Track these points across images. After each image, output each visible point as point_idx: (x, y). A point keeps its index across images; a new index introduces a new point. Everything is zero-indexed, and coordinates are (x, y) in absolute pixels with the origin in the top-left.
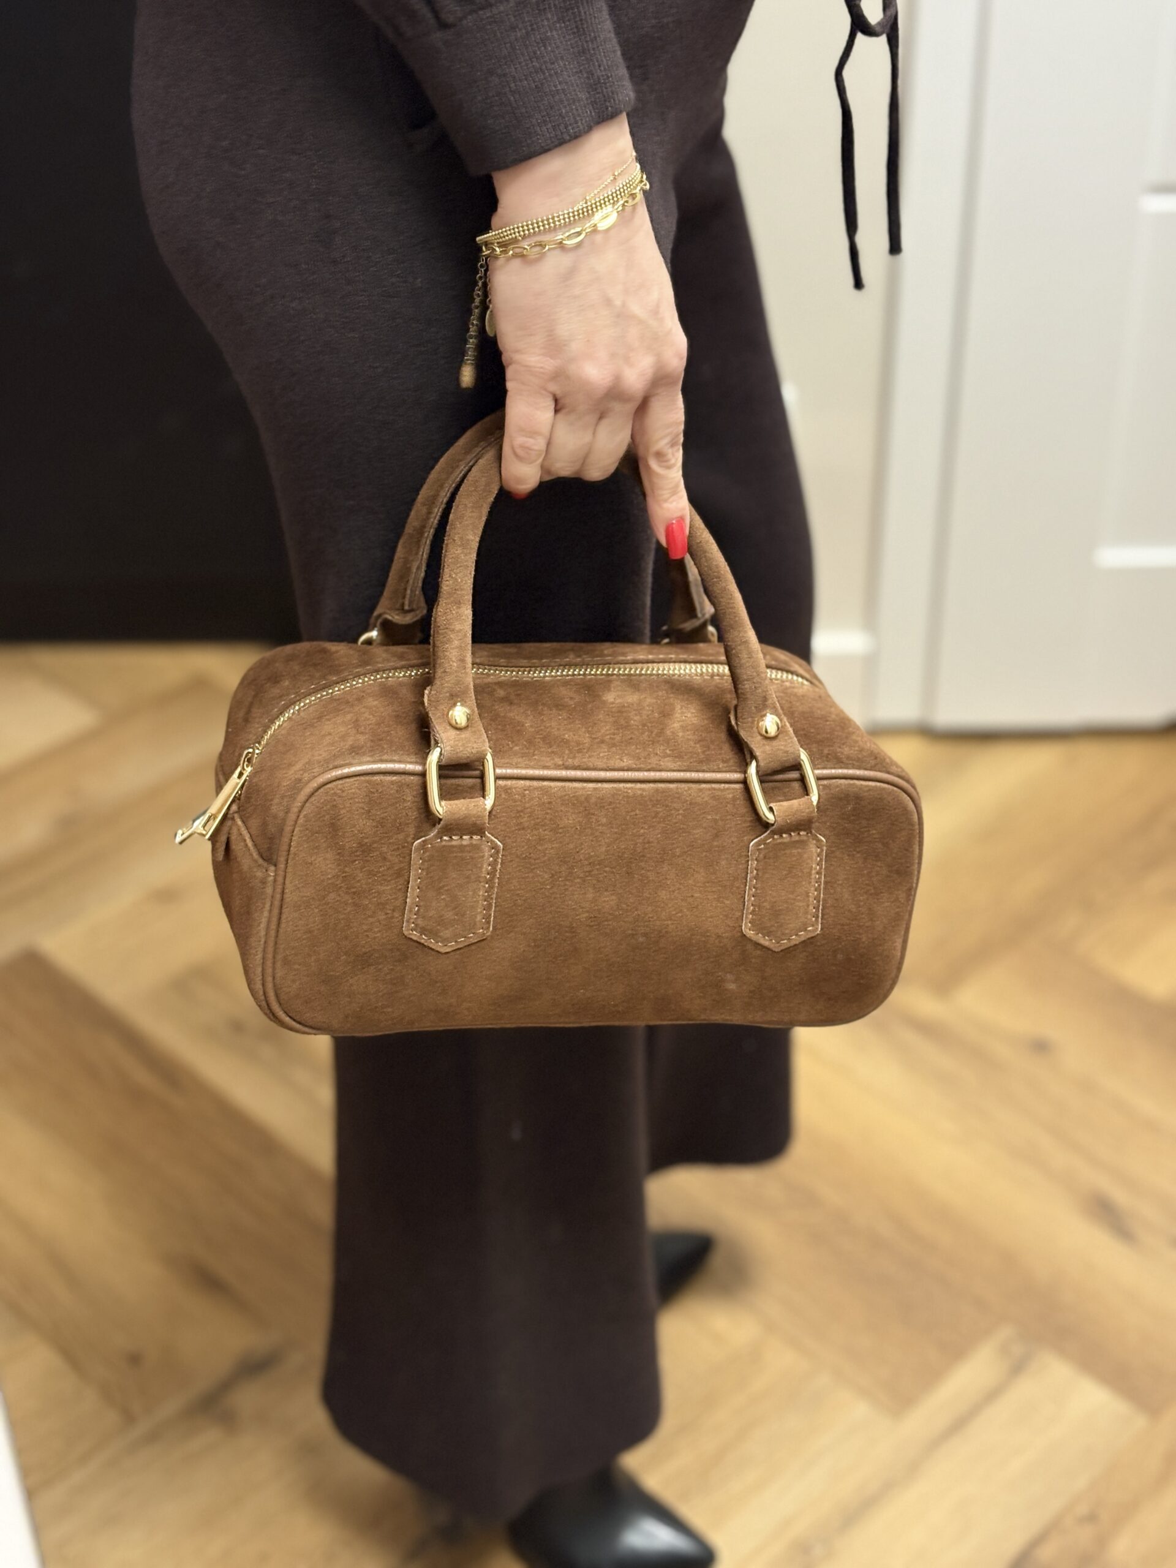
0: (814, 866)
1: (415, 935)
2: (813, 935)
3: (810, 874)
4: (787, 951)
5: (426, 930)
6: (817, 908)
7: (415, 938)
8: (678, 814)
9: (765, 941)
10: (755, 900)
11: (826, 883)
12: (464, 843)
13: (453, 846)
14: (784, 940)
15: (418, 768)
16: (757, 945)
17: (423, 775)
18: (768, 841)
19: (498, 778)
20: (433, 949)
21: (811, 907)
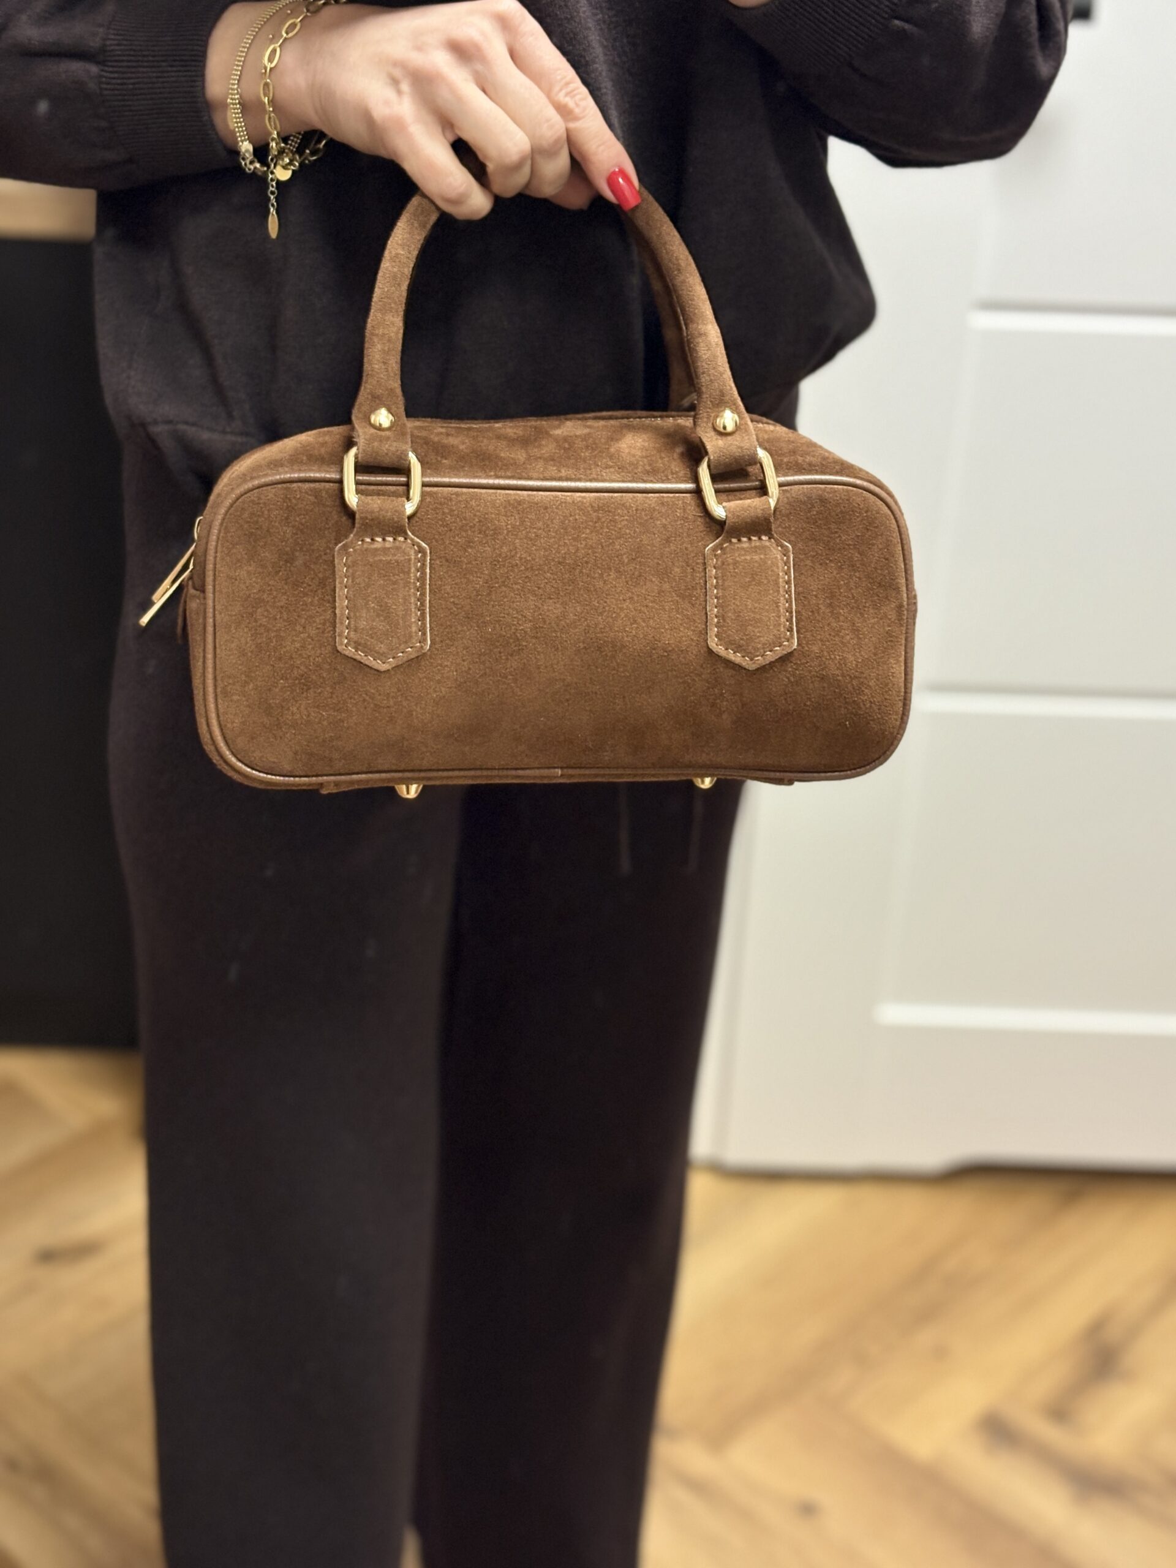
0: (781, 574)
1: (350, 651)
2: (790, 651)
3: (777, 583)
4: (763, 669)
5: (359, 644)
6: (790, 620)
7: (350, 655)
8: (623, 520)
9: (737, 658)
10: (718, 612)
11: (797, 593)
12: (387, 545)
13: (376, 550)
14: (758, 656)
15: (335, 476)
16: (728, 663)
17: (340, 482)
18: (725, 546)
19: (424, 485)
20: (371, 668)
21: (783, 620)
